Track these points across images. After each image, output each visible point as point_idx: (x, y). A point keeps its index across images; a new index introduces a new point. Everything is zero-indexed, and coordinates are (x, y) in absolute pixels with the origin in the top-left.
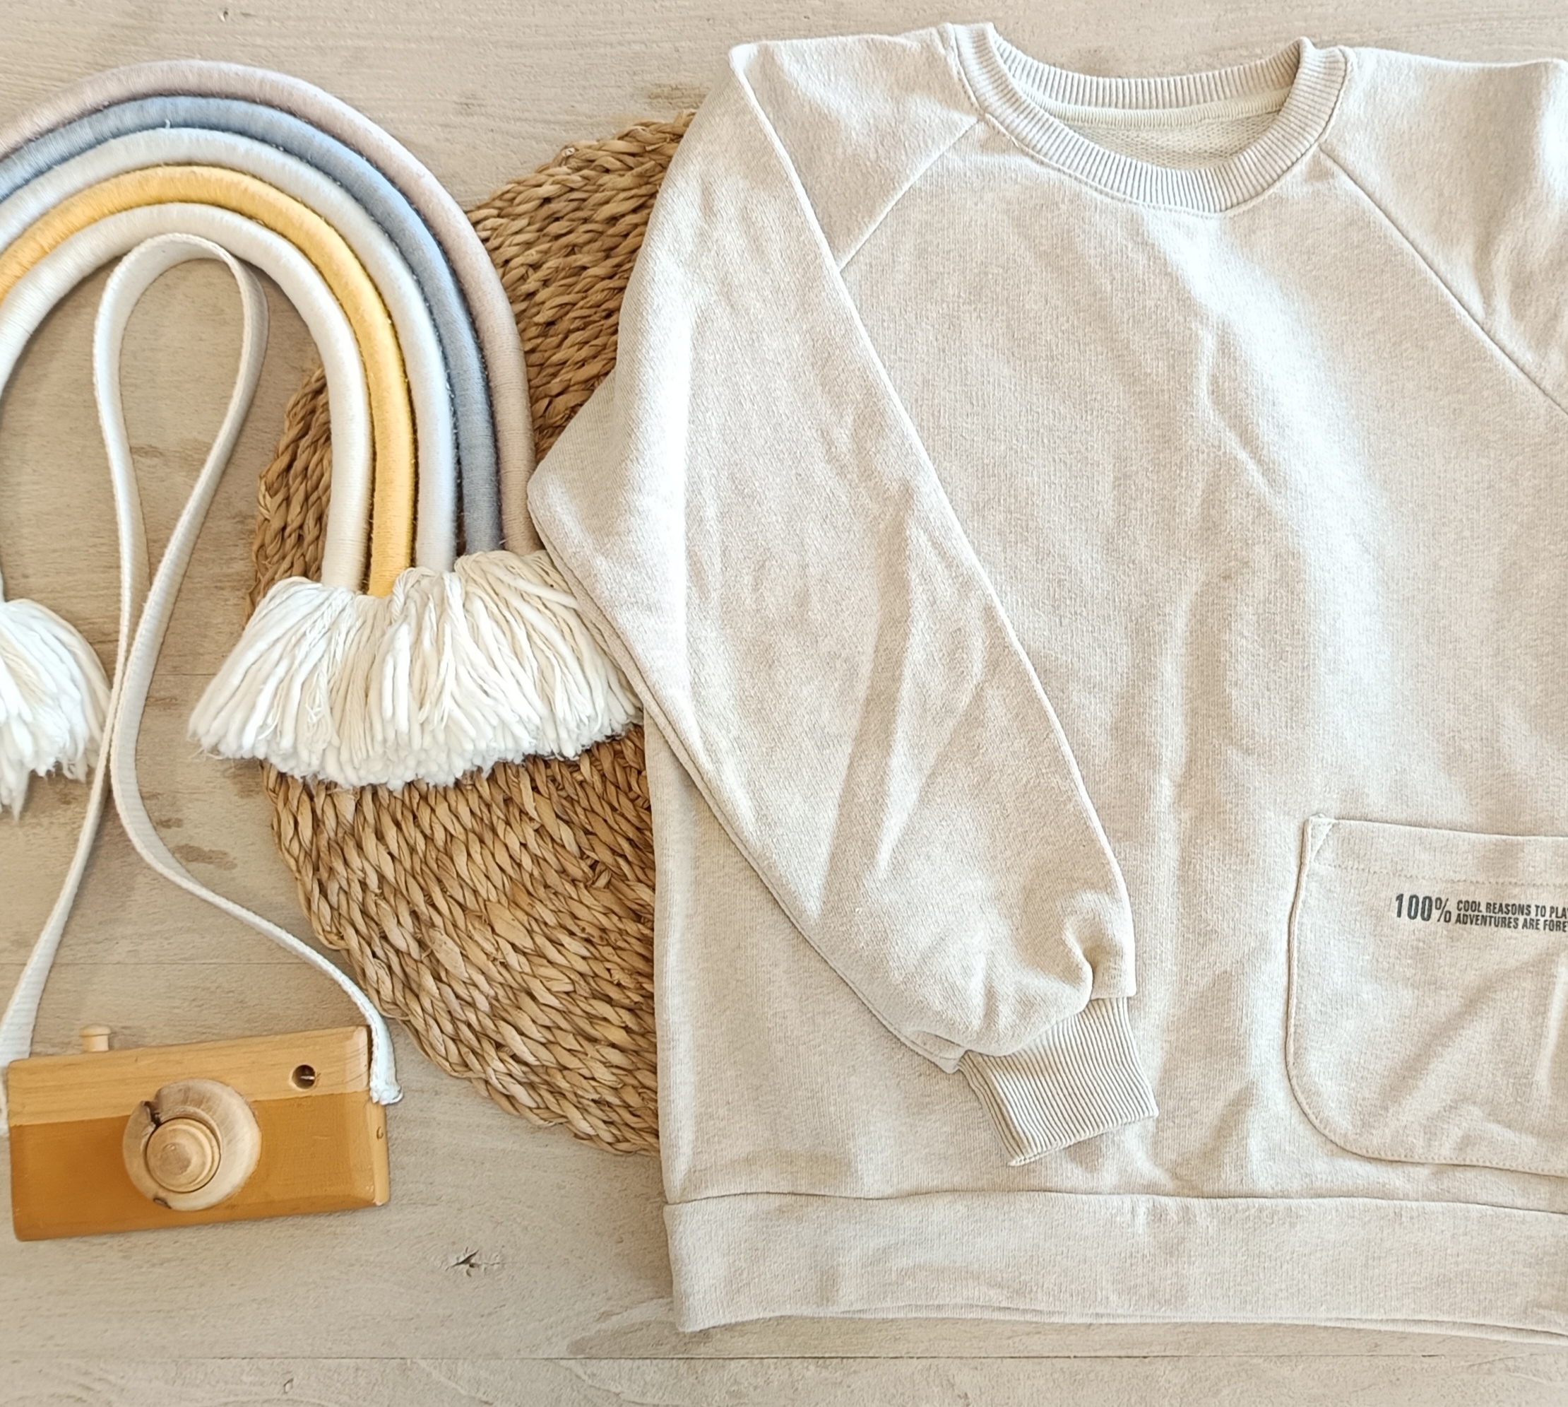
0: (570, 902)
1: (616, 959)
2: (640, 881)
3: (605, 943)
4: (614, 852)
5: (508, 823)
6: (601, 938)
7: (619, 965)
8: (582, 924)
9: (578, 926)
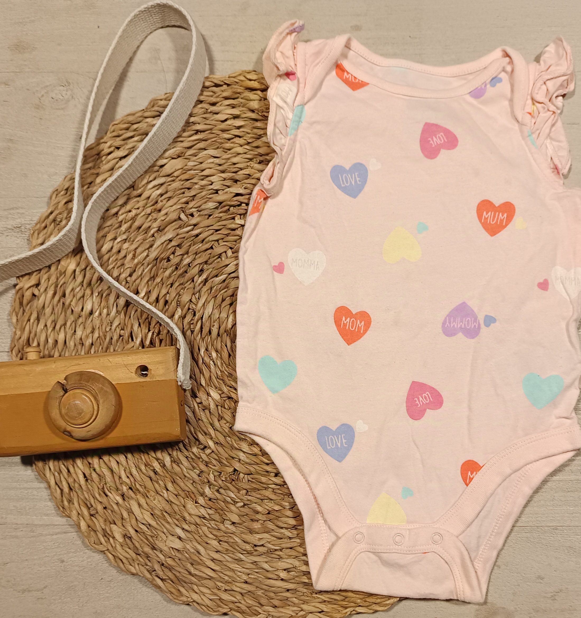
0: (178, 199)
1: (143, 213)
2: (178, 235)
3: (153, 211)
4: (195, 225)
5: (225, 179)
6: (155, 209)
7: (139, 214)
8: (164, 202)
9: (164, 199)
